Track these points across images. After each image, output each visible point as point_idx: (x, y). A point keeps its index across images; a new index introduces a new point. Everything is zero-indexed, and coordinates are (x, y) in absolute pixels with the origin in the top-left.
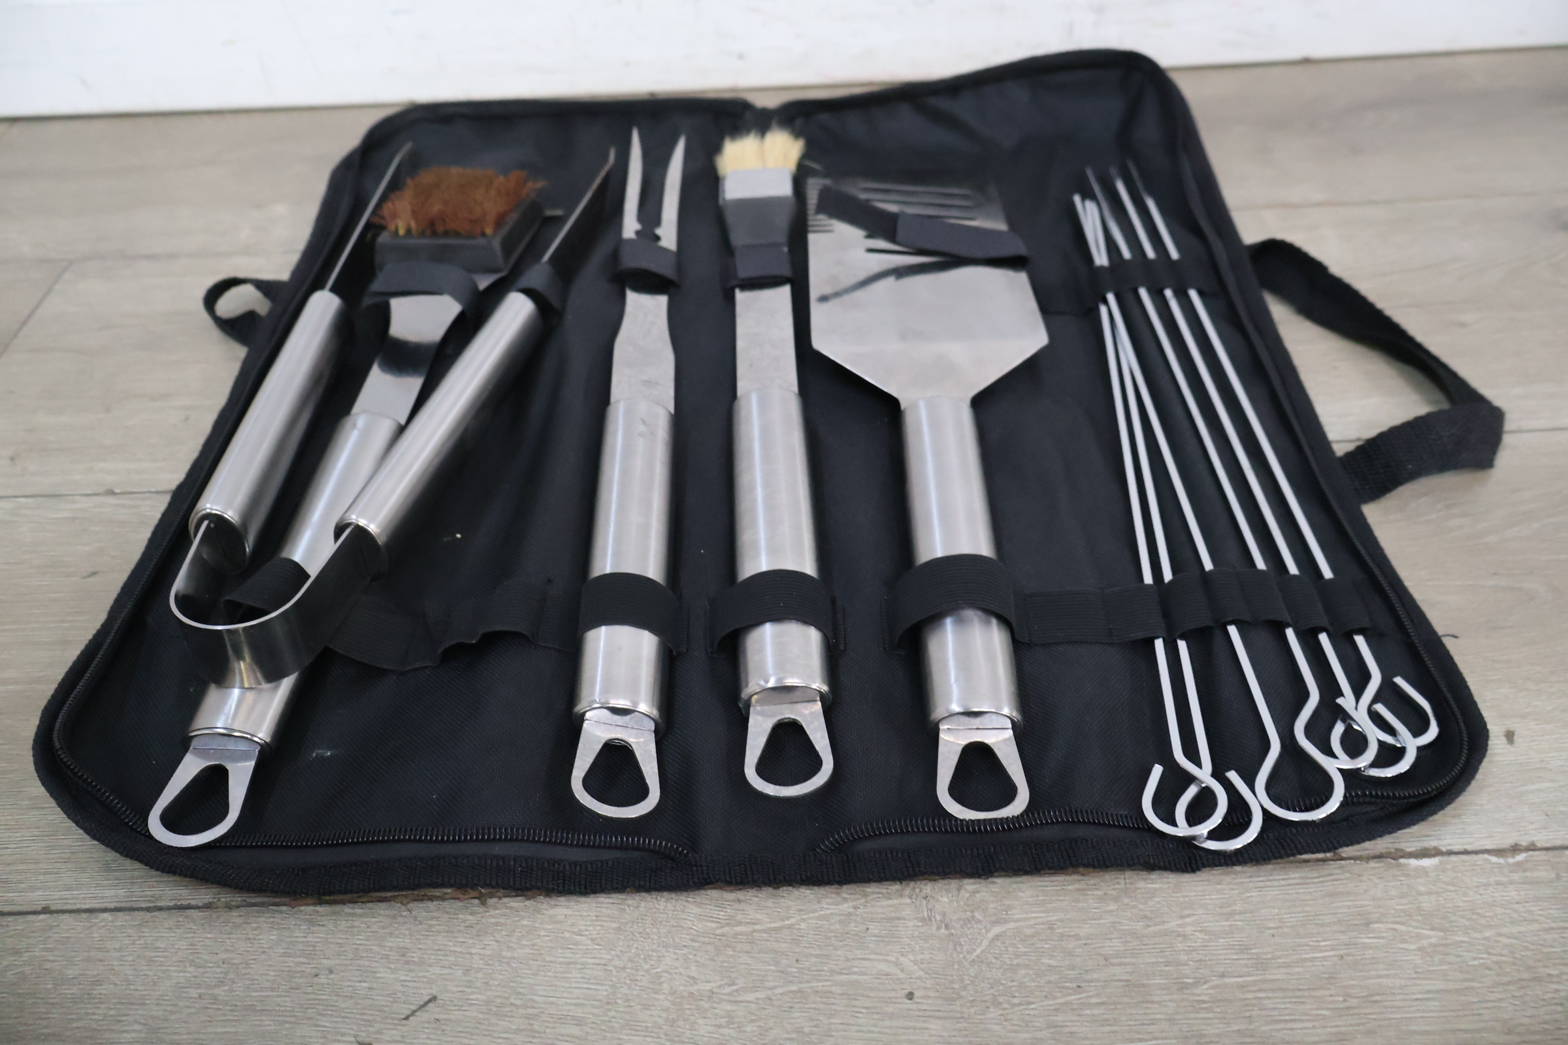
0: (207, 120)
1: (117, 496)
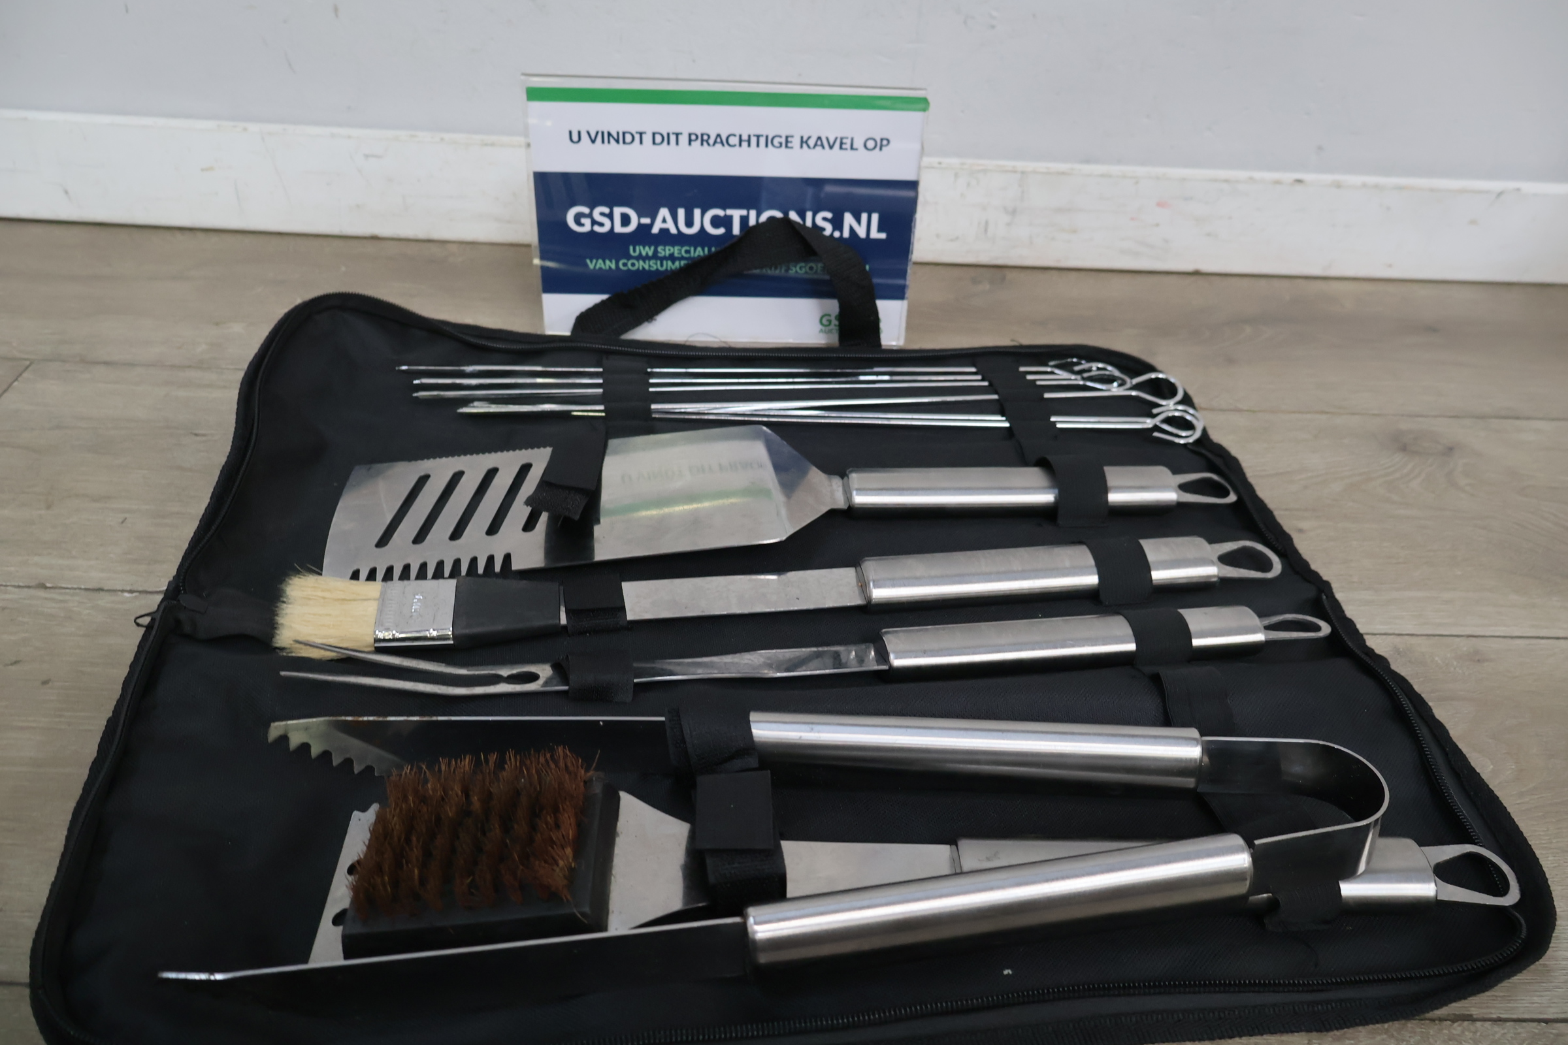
0: (179, 236)
1: (48, 590)
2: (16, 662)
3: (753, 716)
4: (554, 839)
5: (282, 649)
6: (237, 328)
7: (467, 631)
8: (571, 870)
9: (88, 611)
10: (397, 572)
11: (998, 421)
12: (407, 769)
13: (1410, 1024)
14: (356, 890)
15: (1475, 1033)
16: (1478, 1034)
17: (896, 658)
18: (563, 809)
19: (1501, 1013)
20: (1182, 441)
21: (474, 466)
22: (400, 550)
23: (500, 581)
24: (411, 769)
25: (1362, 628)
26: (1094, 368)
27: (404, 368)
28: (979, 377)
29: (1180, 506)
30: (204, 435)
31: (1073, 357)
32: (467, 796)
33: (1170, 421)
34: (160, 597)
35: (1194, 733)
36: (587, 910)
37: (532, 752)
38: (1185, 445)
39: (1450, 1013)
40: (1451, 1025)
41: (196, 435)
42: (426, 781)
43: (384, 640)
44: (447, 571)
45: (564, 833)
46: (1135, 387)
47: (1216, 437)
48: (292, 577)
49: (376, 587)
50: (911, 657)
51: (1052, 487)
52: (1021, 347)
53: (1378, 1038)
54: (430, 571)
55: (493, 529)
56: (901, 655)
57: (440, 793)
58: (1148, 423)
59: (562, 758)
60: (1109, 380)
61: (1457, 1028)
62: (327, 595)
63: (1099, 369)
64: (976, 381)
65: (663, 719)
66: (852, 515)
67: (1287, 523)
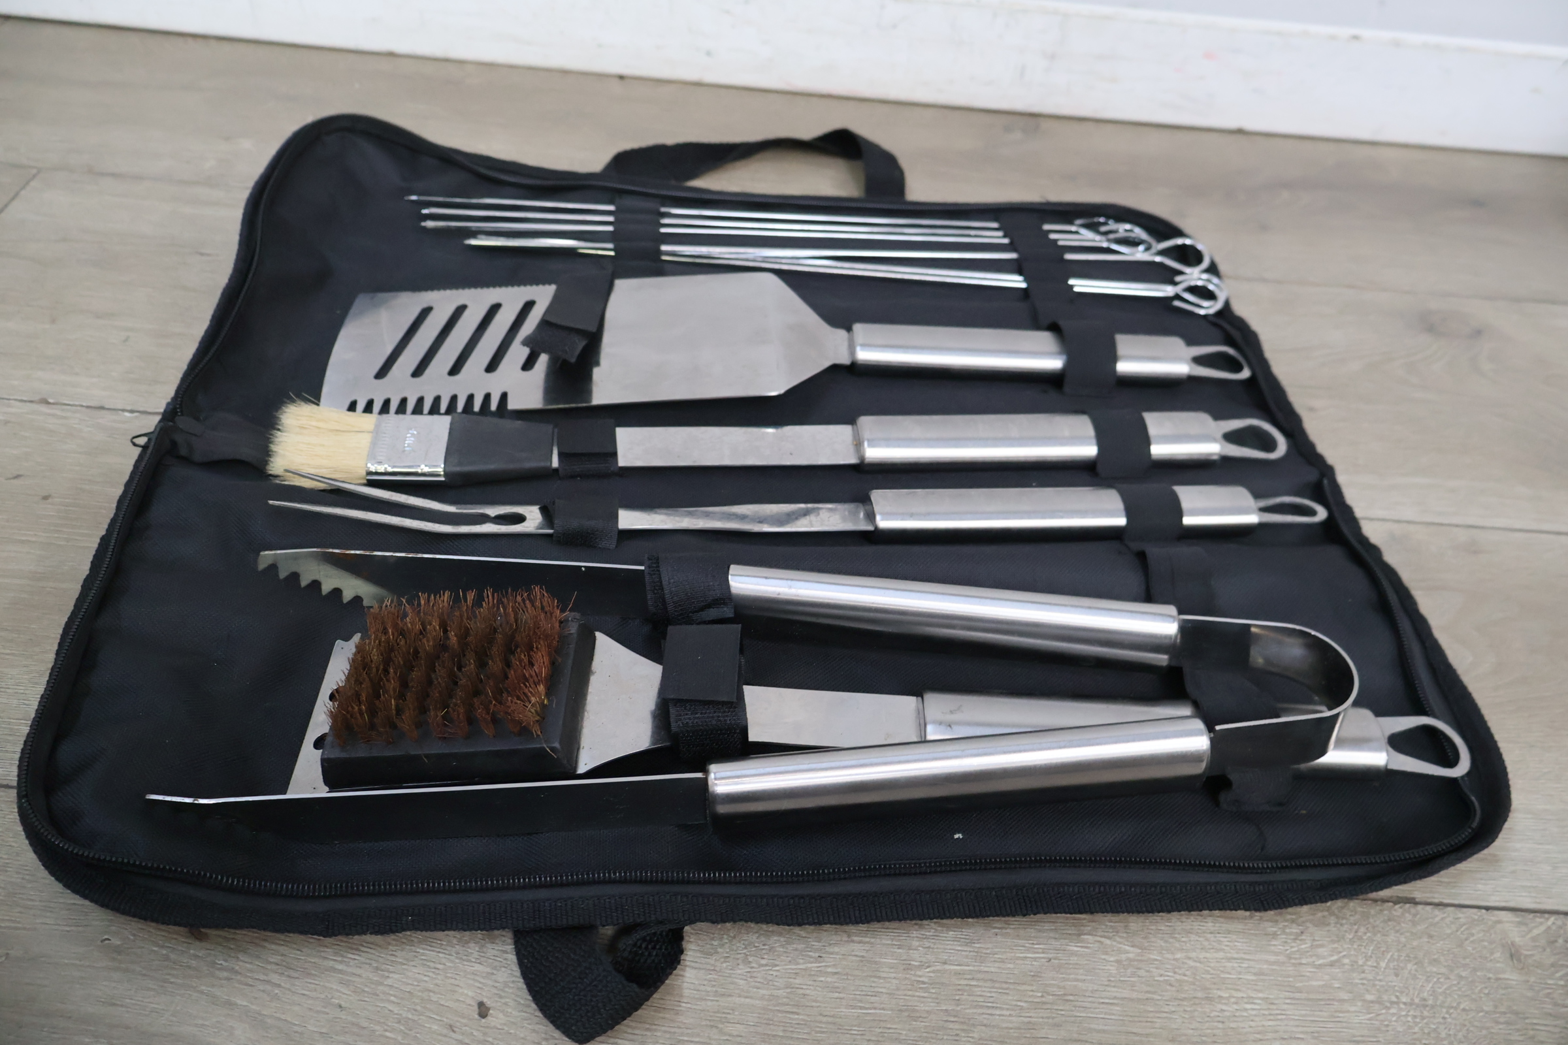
1: (50, 406)
2: (17, 477)
3: (734, 569)
4: (527, 676)
5: (276, 476)
6: (246, 144)
7: (458, 469)
8: (543, 706)
9: (89, 429)
10: (394, 406)
11: (1016, 281)
12: (388, 601)
13: (1353, 904)
14: (333, 716)
15: (1415, 915)
16: (1418, 916)
17: (882, 520)
18: (537, 648)
19: (1443, 898)
20: (1202, 312)
21: (478, 300)
22: (399, 383)
23: (496, 420)
24: (392, 602)
25: (1358, 512)
26: (1121, 230)
27: (414, 198)
28: (1000, 234)
29: (1191, 379)
30: (208, 255)
31: (1100, 216)
32: (445, 631)
33: (1193, 290)
34: (158, 418)
35: (1172, 610)
36: (557, 745)
37: (510, 590)
38: (1205, 317)
39: (1393, 895)
40: (1393, 907)
41: (202, 254)
42: (405, 615)
43: (377, 473)
44: (443, 407)
45: (537, 671)
46: (1162, 253)
47: (1239, 309)
48: (288, 405)
49: (371, 420)
50: (897, 519)
51: (1060, 353)
52: (1048, 204)
53: (1320, 914)
54: (427, 406)
55: (491, 367)
56: (888, 516)
57: (418, 627)
58: (1167, 291)
59: (538, 597)
60: (1133, 243)
61: (1398, 910)
62: (321, 424)
63: (1126, 231)
64: (998, 237)
65: (642, 568)
66: (855, 371)
67: (1298, 399)
